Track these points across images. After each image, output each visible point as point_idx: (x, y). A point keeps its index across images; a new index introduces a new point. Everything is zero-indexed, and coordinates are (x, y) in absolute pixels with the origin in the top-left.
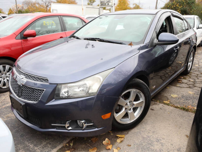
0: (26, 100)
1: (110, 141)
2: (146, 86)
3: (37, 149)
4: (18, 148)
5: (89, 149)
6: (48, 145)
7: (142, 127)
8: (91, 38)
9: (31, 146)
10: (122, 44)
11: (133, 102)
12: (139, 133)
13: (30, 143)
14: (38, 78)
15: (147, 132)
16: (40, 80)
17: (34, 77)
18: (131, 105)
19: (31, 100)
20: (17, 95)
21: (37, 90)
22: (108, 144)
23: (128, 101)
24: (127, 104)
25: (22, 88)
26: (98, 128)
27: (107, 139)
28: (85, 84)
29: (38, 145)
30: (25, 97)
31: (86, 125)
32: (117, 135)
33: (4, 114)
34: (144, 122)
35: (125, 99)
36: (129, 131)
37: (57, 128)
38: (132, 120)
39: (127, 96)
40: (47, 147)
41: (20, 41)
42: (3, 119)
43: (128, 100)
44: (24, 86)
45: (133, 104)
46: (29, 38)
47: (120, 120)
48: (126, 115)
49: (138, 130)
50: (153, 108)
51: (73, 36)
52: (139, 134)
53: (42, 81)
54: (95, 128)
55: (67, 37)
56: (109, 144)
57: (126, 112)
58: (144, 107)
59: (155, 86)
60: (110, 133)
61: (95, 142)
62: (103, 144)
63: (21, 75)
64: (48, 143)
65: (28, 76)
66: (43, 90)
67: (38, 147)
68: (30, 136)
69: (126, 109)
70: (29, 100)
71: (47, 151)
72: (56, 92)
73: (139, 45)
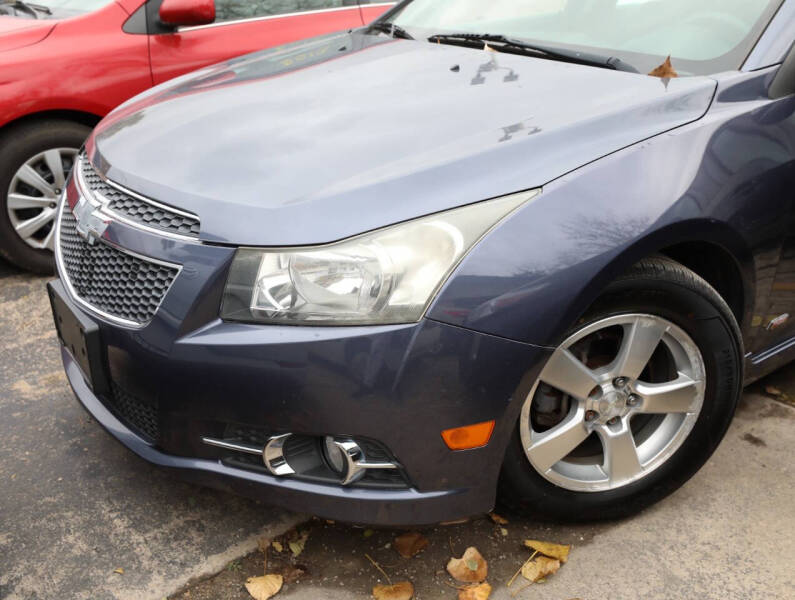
0: (103, 310)
1: (488, 564)
2: (719, 308)
3: (138, 544)
4: (63, 525)
5: (375, 584)
6: (193, 534)
7: (675, 522)
8: (463, 36)
9: (120, 524)
10: (615, 69)
11: (635, 385)
12: (652, 550)
13: (116, 510)
14: (161, 211)
15: (699, 555)
16: (165, 219)
17: (145, 205)
18: (620, 397)
19: (123, 312)
20: (74, 286)
21: (151, 268)
22: (473, 578)
23: (606, 376)
24: (597, 391)
25: (93, 254)
26: (419, 490)
27: (471, 553)
28: (374, 261)
29: (147, 527)
30: (101, 297)
31: (363, 464)
32: (530, 543)
33: (41, 367)
34: (690, 499)
35: (592, 365)
36: (600, 533)
37: (228, 460)
38: (620, 478)
39: (601, 351)
40: (183, 542)
41: (142, 40)
42: (35, 387)
43: (608, 370)
44: (101, 247)
45: (637, 396)
46: (183, 30)
47: (553, 468)
48: (590, 449)
49: (648, 535)
50: (763, 432)
51: (383, 26)
52: (649, 553)
53: (172, 226)
54: (406, 489)
55: (354, 30)
56: (481, 578)
57: (590, 432)
58: (695, 420)
59: (783, 318)
60: (493, 522)
61: (409, 557)
62: (448, 573)
63: (96, 192)
64: (194, 521)
65: (122, 197)
66: (175, 271)
67: (147, 531)
68: (122, 480)
69: (590, 415)
70: (116, 312)
71: (182, 557)
72: (229, 287)
73: (711, 76)
